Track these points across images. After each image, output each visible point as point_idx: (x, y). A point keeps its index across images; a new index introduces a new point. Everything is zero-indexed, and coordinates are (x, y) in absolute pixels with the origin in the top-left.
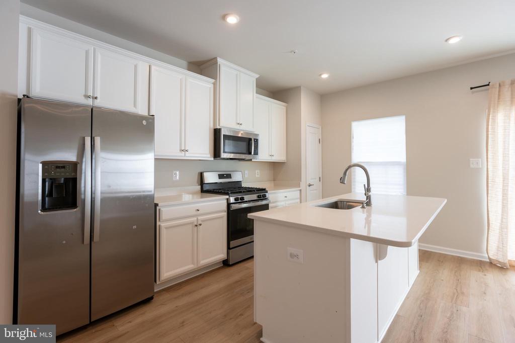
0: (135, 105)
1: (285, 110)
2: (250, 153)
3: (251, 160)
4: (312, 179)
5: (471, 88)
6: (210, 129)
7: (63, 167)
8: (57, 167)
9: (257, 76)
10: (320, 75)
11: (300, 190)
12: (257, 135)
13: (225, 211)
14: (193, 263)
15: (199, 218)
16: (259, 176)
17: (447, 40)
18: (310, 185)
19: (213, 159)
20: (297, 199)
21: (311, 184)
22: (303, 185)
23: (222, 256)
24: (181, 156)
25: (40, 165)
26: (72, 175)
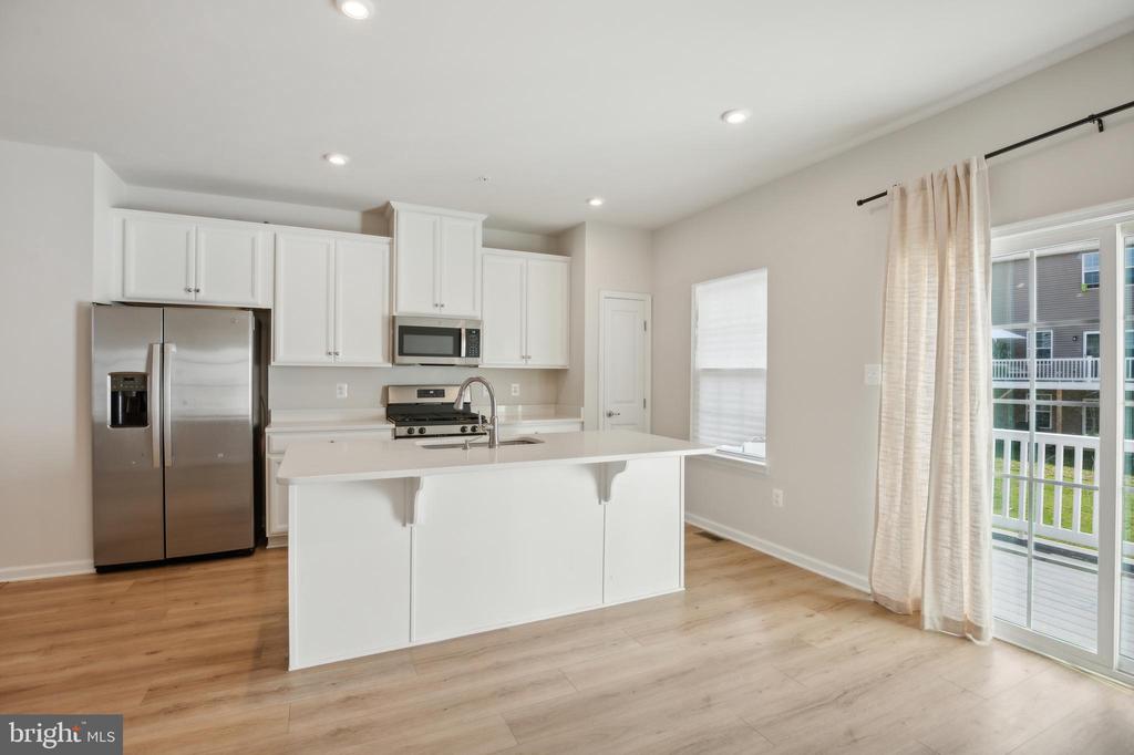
0: (253, 295)
1: (566, 270)
2: (460, 355)
3: (477, 366)
4: (617, 402)
5: (860, 203)
6: (383, 318)
7: (132, 379)
8: (126, 379)
9: (484, 217)
10: (588, 201)
11: (582, 423)
12: (479, 322)
16: (517, 394)
17: (723, 116)
18: (610, 415)
19: (391, 366)
21: (614, 411)
24: (330, 361)
25: (109, 377)
26: (141, 388)
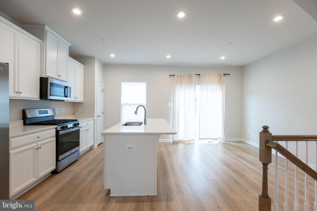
1: (83, 69)
4: (99, 113)
9: (70, 45)
10: (110, 54)
11: (94, 120)
13: (54, 137)
14: (34, 177)
15: (38, 143)
16: (64, 112)
19: (39, 100)
20: (92, 125)
21: (99, 116)
22: (95, 116)
23: (53, 168)
24: (15, 96)
